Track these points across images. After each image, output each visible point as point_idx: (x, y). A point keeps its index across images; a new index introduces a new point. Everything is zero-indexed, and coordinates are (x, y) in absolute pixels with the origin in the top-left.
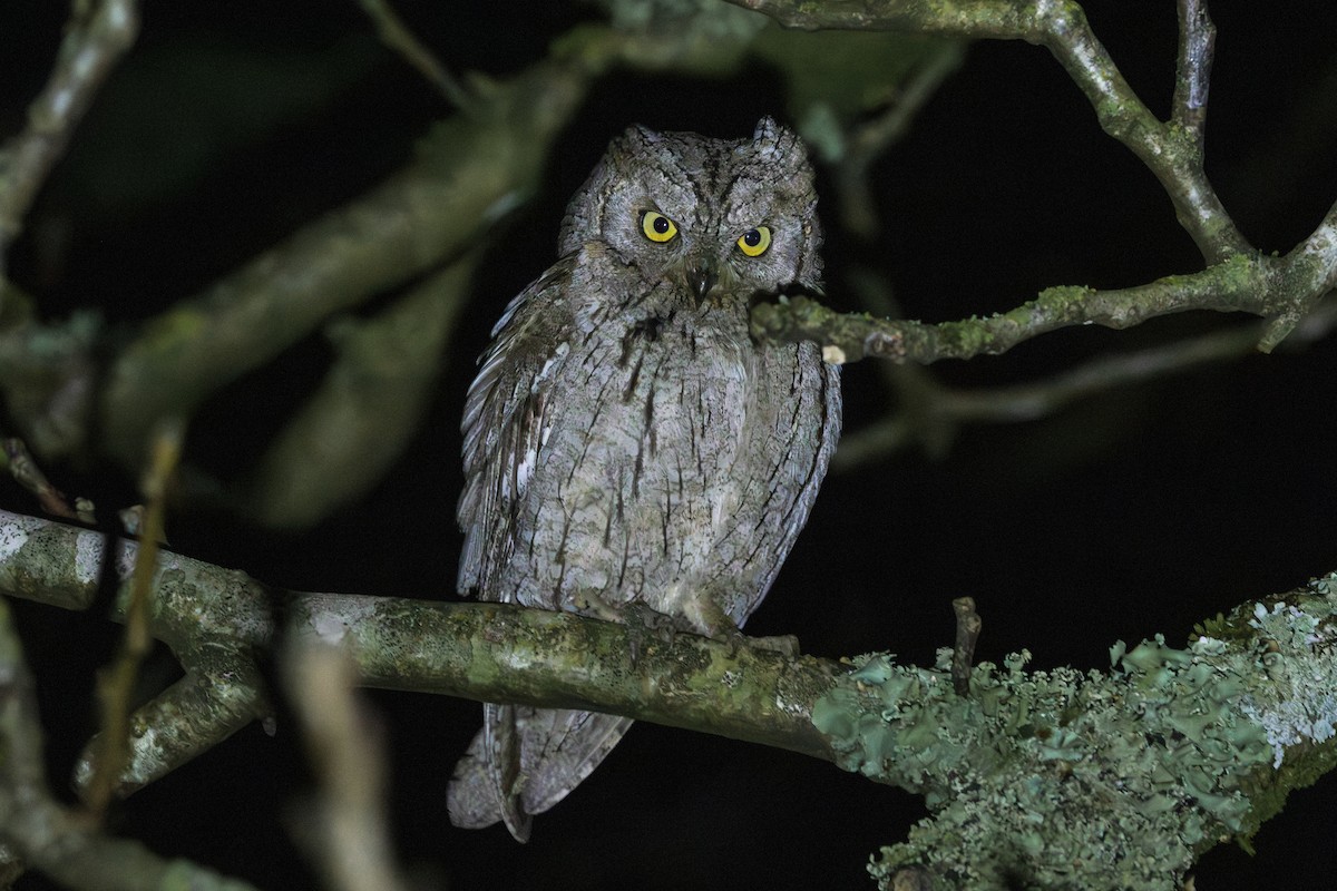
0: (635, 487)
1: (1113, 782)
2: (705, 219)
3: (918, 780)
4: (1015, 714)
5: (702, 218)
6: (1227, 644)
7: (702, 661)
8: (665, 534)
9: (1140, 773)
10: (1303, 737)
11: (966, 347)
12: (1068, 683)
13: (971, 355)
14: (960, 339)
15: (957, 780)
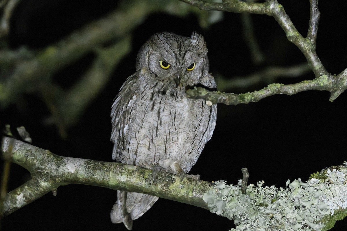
0: (157, 134)
1: (285, 220)
2: (178, 64)
3: (232, 216)
4: (259, 199)
5: (177, 64)
6: (319, 180)
7: (173, 181)
8: (165, 147)
9: (292, 218)
10: (340, 207)
11: (246, 101)
12: (274, 191)
13: (247, 103)
14: (245, 99)
15: (242, 217)
